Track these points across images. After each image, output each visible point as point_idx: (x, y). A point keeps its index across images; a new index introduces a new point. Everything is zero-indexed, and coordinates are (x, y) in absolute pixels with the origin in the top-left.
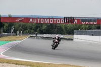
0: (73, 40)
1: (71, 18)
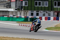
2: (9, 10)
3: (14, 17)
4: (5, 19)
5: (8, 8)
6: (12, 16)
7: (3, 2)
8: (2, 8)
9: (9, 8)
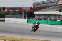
0: (4, 21)
1: (4, 7)
4: (58, 23)
5: (61, 12)
7: (56, 6)
8: (55, 11)
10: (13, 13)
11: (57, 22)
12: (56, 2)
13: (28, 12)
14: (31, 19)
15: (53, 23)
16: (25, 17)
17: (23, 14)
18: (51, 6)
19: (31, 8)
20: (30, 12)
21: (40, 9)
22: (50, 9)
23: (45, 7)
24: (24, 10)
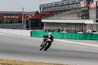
2: (86, 22)
3: (94, 33)
4: (79, 37)
5: (84, 19)
6: (91, 32)
7: (76, 9)
8: (74, 18)
9: (86, 19)
10: (9, 21)
11: (78, 35)
12: (77, 3)
13: (32, 20)
14: (37, 30)
15: (72, 36)
16: (28, 28)
17: (24, 23)
18: (69, 10)
19: (37, 13)
20: (35, 19)
21: (51, 14)
22: (66, 14)
23: (59, 11)
24: (26, 15)
